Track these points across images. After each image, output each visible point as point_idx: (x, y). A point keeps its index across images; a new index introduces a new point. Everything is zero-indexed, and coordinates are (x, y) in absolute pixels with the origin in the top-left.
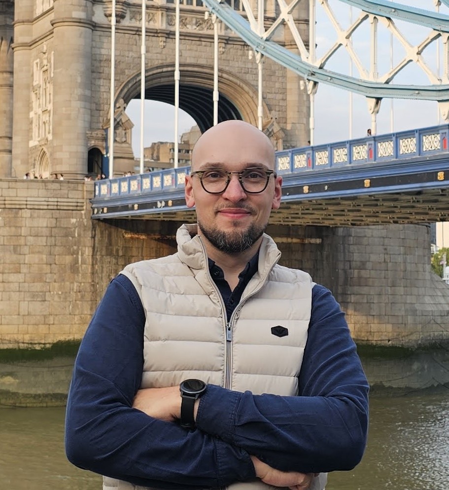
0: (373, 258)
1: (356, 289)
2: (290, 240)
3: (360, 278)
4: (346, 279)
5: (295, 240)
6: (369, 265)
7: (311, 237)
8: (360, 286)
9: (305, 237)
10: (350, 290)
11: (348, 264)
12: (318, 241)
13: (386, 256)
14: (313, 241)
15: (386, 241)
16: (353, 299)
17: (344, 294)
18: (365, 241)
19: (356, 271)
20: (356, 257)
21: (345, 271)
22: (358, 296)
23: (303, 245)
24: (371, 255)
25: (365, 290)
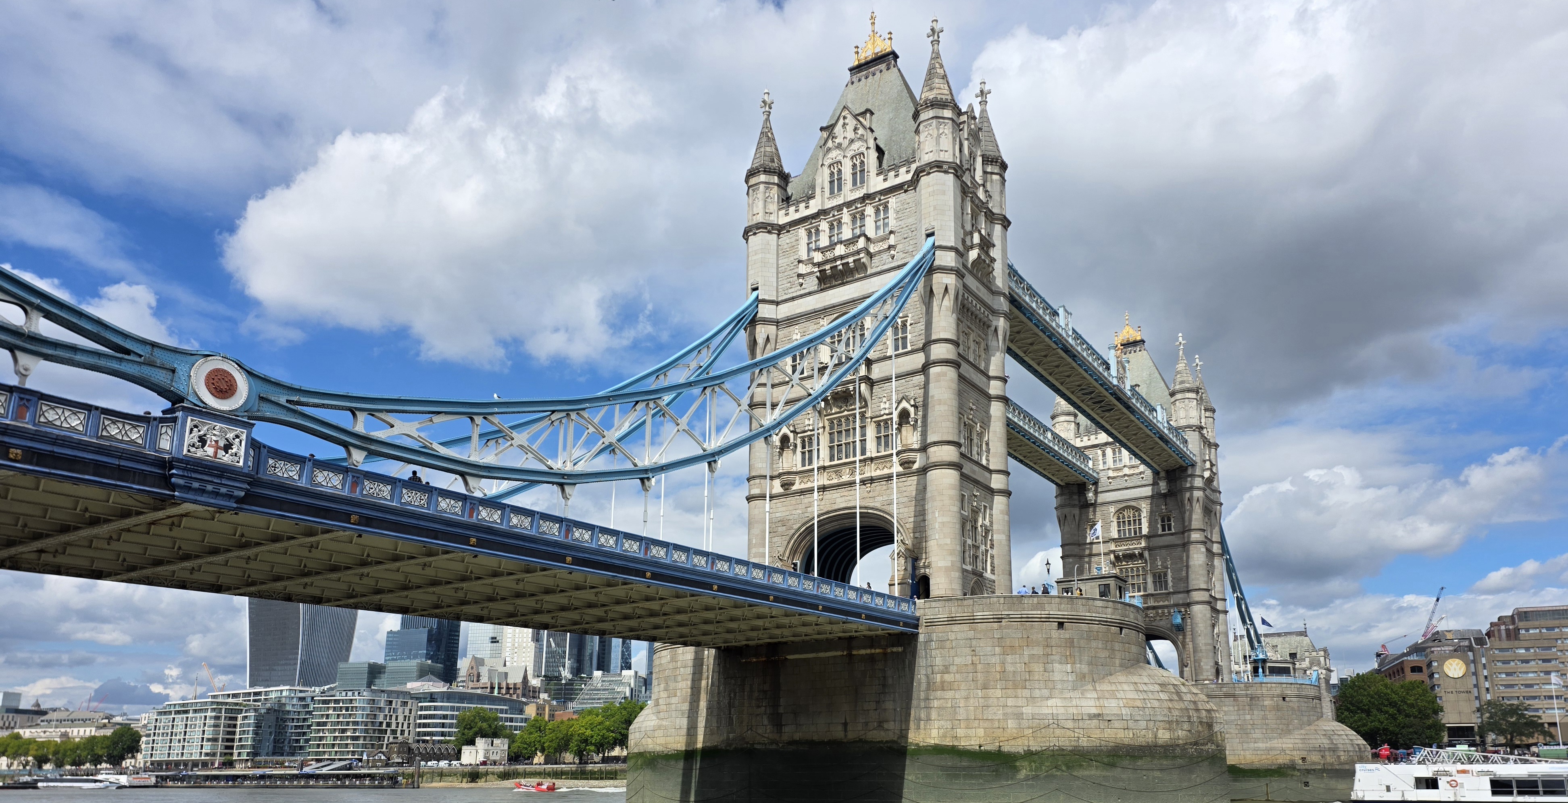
0: (957, 660)
1: (939, 693)
2: (873, 651)
3: (943, 682)
4: (928, 683)
5: (878, 651)
6: (953, 669)
7: (893, 646)
8: (943, 690)
9: (887, 646)
10: (932, 695)
11: (929, 670)
12: (900, 649)
13: (974, 658)
14: (895, 649)
15: (974, 642)
16: (936, 703)
17: (927, 699)
18: (948, 643)
19: (939, 676)
20: (938, 661)
21: (927, 676)
22: (942, 701)
23: (885, 654)
24: (956, 658)
25: (949, 694)
